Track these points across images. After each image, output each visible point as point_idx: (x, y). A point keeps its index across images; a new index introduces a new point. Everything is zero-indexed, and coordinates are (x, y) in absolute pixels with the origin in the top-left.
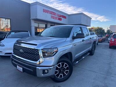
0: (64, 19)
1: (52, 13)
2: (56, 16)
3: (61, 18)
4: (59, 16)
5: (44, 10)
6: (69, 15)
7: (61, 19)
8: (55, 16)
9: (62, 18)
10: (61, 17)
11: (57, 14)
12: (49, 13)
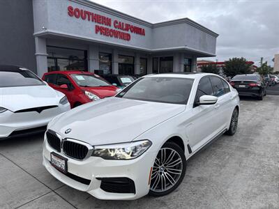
0: (139, 36)
1: (96, 18)
2: (112, 27)
3: (129, 32)
4: (122, 29)
5: (70, 9)
6: (153, 26)
7: (129, 35)
8: (108, 27)
9: (133, 35)
10: (127, 30)
11: (116, 22)
12: (89, 20)
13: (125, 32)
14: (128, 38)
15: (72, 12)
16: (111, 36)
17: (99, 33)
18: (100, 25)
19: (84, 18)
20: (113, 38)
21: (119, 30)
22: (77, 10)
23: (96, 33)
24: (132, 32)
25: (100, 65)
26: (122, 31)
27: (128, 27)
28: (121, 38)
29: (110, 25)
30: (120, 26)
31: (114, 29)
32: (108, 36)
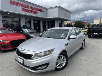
0: (41, 12)
1: (22, 5)
3: (37, 11)
5: (11, 1)
6: (46, 9)
8: (28, 9)
11: (31, 7)
12: (19, 6)
13: (35, 11)
14: (36, 13)
15: (12, 3)
16: (29, 12)
17: (24, 11)
18: (24, 8)
19: (17, 5)
20: (30, 13)
21: (33, 10)
22: (14, 2)
23: (23, 11)
24: (38, 11)
25: (25, 23)
26: (34, 10)
27: (36, 9)
28: (33, 13)
29: (29, 8)
30: (33, 9)
31: (30, 9)
32: (28, 12)
